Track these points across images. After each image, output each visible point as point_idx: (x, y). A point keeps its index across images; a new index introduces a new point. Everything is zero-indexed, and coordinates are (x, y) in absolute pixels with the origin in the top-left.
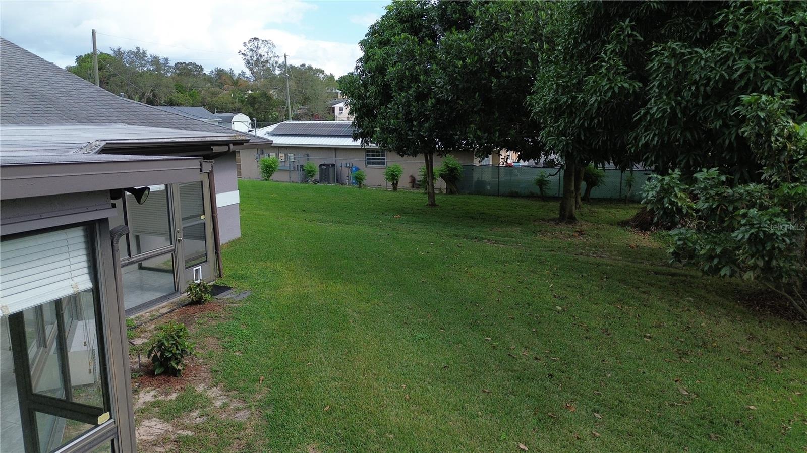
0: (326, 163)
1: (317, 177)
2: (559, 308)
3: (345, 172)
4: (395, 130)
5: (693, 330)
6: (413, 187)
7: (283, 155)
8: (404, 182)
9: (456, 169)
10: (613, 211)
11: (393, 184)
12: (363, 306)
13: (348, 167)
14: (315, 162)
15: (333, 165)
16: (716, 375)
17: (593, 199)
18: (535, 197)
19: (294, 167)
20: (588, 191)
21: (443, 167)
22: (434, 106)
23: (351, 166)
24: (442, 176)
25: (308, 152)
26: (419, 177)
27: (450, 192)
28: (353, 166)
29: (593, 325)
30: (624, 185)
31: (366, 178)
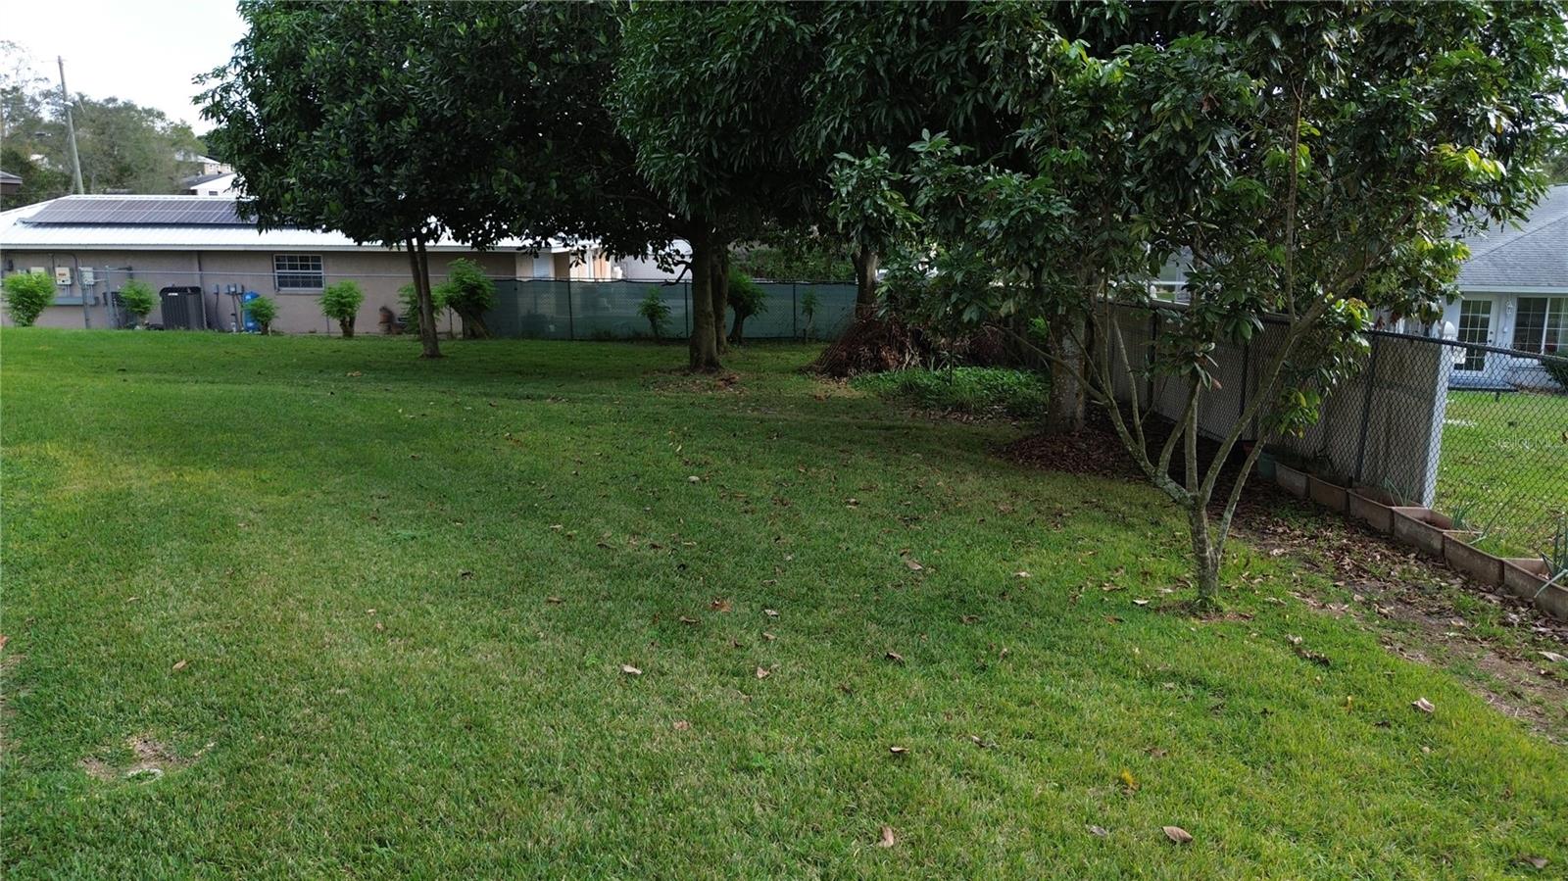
0: (178, 285)
1: (156, 315)
2: (694, 478)
3: (227, 305)
4: (334, 183)
5: (925, 490)
6: (389, 330)
7: (66, 270)
8: (367, 321)
9: (480, 287)
10: (784, 354)
11: (343, 324)
12: (270, 500)
13: (234, 294)
14: (152, 283)
15: (196, 290)
16: (964, 541)
17: (750, 339)
18: (642, 339)
19: (96, 299)
20: (738, 323)
21: (451, 285)
22: (417, 133)
23: (239, 291)
24: (452, 302)
25: (129, 262)
26: (400, 309)
27: (471, 334)
28: (247, 291)
29: (756, 494)
30: (799, 311)
31: (278, 313)
